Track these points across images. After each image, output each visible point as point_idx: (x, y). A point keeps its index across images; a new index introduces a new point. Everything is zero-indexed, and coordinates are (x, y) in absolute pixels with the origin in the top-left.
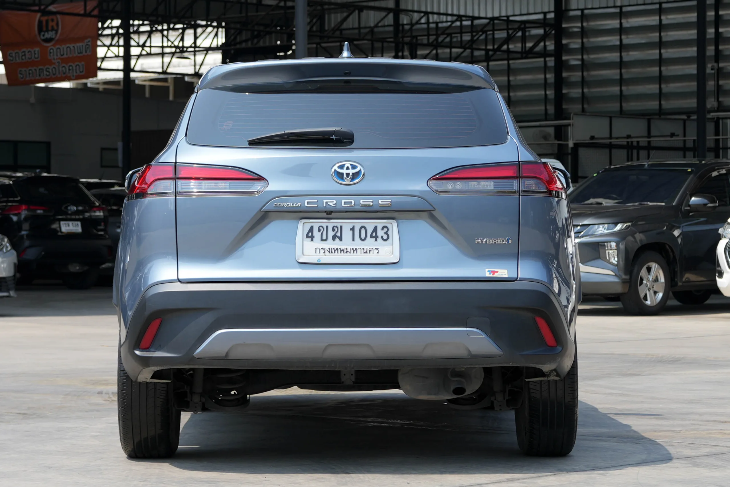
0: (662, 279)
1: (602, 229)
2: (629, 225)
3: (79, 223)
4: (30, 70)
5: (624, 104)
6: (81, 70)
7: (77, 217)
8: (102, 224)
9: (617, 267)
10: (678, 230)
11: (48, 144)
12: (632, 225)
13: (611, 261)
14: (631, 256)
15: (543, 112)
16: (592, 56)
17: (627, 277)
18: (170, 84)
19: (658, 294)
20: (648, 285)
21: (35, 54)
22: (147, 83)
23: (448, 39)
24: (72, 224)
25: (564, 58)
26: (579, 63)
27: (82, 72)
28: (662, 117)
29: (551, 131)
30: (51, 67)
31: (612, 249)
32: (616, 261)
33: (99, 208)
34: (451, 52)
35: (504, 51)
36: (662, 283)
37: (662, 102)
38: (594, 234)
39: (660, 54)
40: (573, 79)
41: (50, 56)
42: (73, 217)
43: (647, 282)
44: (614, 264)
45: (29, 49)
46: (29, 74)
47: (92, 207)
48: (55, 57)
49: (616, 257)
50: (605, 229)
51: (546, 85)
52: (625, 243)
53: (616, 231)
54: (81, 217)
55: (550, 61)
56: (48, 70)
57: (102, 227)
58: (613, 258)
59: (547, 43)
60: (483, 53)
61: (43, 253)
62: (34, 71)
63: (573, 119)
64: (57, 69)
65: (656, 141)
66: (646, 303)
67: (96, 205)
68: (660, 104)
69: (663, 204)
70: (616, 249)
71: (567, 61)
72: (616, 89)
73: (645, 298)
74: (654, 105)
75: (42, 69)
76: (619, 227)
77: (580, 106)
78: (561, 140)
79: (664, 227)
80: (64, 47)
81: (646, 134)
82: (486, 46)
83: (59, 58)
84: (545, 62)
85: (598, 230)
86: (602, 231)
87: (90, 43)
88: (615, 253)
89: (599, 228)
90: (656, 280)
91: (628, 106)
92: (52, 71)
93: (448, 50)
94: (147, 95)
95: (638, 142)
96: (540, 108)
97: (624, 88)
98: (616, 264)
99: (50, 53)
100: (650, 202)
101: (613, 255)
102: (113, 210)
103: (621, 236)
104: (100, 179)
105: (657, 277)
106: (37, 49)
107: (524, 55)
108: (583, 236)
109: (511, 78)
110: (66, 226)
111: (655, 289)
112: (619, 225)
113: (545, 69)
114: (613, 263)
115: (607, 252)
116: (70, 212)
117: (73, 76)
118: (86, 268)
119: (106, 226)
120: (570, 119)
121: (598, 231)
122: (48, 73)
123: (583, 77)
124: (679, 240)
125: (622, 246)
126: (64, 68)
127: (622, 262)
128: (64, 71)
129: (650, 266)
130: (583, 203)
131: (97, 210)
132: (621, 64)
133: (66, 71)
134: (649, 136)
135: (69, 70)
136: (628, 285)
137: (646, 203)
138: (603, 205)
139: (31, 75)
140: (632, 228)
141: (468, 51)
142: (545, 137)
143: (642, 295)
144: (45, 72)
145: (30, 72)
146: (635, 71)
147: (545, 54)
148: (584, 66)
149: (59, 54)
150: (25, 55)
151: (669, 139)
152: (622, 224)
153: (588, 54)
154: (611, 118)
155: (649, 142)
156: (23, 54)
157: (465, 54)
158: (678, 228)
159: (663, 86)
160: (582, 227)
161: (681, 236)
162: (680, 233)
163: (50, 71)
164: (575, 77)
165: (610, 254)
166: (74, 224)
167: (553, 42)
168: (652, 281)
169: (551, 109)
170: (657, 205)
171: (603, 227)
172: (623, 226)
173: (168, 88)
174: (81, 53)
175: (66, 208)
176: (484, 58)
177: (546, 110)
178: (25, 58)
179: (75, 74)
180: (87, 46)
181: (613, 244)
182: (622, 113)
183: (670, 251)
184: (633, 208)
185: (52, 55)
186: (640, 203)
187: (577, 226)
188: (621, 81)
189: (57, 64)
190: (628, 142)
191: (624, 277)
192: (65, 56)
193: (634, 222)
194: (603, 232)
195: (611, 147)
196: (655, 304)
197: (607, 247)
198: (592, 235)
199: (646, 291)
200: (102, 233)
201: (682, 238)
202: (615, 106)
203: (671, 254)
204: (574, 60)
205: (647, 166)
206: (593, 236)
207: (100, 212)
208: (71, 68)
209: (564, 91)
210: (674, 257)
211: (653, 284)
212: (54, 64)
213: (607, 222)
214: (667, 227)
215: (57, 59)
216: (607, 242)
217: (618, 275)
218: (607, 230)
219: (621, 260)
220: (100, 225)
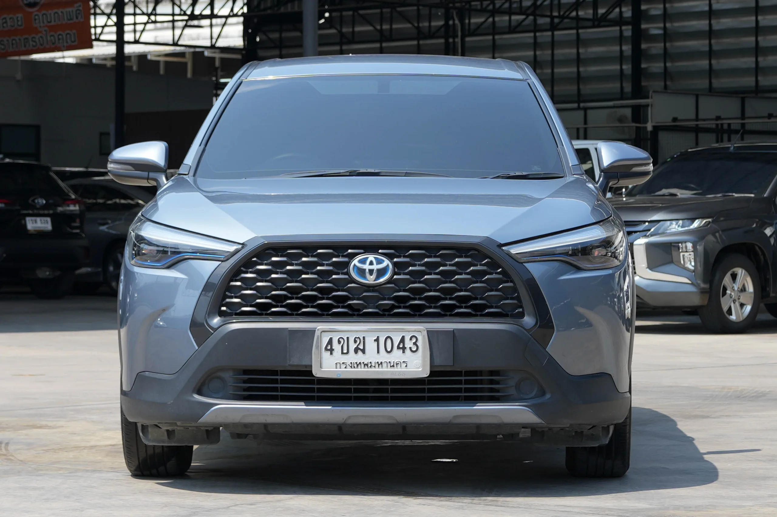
0: (750, 288)
1: (675, 226)
2: (709, 221)
3: (49, 219)
4: (13, 40)
5: (713, 81)
6: (73, 39)
7: (46, 212)
8: (78, 220)
9: (694, 274)
10: (771, 228)
11: (37, 128)
12: (713, 221)
13: (686, 266)
14: (712, 260)
15: (619, 90)
16: (676, 24)
17: (707, 286)
18: (188, 60)
19: (745, 306)
20: (732, 296)
21: (18, 21)
22: (162, 59)
23: (507, 5)
24: (41, 220)
25: (643, 26)
26: (661, 32)
27: (74, 41)
28: (759, 95)
29: (628, 112)
30: (37, 37)
31: (688, 251)
32: (692, 266)
33: (74, 202)
34: (510, 20)
35: (572, 18)
36: (751, 293)
37: (760, 78)
38: (666, 232)
39: (757, 21)
40: (654, 51)
41: (36, 23)
42: (42, 212)
43: (731, 292)
44: (691, 269)
45: (11, 16)
46: (13, 44)
47: (67, 201)
48: (42, 24)
49: (693, 260)
50: (679, 226)
51: (621, 58)
52: (703, 244)
53: (693, 229)
54: (51, 212)
55: (626, 30)
56: (34, 39)
57: (77, 224)
58: (689, 263)
59: (624, 9)
60: (548, 20)
61: (5, 255)
62: (18, 41)
63: (652, 98)
64: (45, 38)
65: (751, 124)
66: (731, 319)
67: (72, 197)
68: (757, 81)
69: (752, 195)
70: (692, 251)
71: (647, 30)
72: (704, 63)
73: (730, 312)
74: (749, 81)
75: (27, 39)
76: (696, 224)
77: (662, 84)
78: (640, 123)
79: (753, 224)
80: (51, 12)
81: (739, 115)
82: (551, 12)
83: (47, 26)
84: (621, 31)
85: (670, 227)
86: (675, 228)
87: (81, 8)
88: (691, 255)
89: (672, 225)
90: (743, 289)
91: (719, 83)
92: (39, 41)
93: (506, 18)
94: (162, 72)
95: (729, 125)
96: (614, 86)
97: (713, 62)
98: (693, 270)
99: (35, 20)
100: (736, 193)
101: (689, 259)
102: (100, 204)
103: (699, 234)
104: (87, 168)
105: (744, 285)
106: (20, 16)
107: (596, 23)
108: (652, 235)
109: (581, 51)
110: (33, 223)
111: (742, 300)
112: (697, 221)
113: (621, 39)
114: (689, 269)
115: (682, 254)
116: (38, 206)
117: (64, 46)
118: (58, 273)
119: (82, 222)
120: (647, 98)
121: (671, 229)
122: (34, 44)
123: (665, 48)
124: (772, 241)
125: (700, 248)
126: (52, 38)
127: (700, 267)
128: (53, 41)
129: (736, 272)
130: (653, 194)
131: (71, 204)
132: (711, 33)
133: (55, 41)
134: (743, 117)
135: (59, 39)
136: (707, 296)
137: (730, 194)
138: (677, 197)
139: (14, 46)
140: (714, 226)
141: (531, 18)
142: (621, 120)
143: (725, 309)
144: (31, 43)
145: (14, 42)
146: (728, 42)
147: (620, 21)
148: (666, 36)
149: (45, 21)
150: (6, 22)
151: (766, 120)
152: (700, 220)
153: (671, 22)
154: (697, 96)
155: (743, 125)
156: (4, 21)
157: (527, 22)
158: (771, 225)
159: (760, 59)
160: (650, 224)
161: (774, 236)
162: (773, 231)
163: (37, 41)
164: (657, 48)
165: (685, 257)
166: (43, 220)
167: (630, 8)
168: (738, 291)
169: (628, 87)
170: (744, 196)
171: (677, 224)
172: (701, 222)
173: (185, 64)
174: (71, 19)
175: (33, 201)
176: (548, 27)
177: (622, 88)
178: (7, 26)
179: (65, 44)
180: (78, 12)
181: (690, 245)
182: (711, 91)
183: (760, 253)
184: (715, 200)
185: (37, 21)
186: (724, 194)
187: (645, 222)
188: (711, 54)
189: (44, 33)
190: (717, 125)
191: (702, 285)
192: (53, 23)
193: (714, 218)
194: (676, 230)
195: (697, 130)
196: (741, 319)
197: (682, 248)
198: (663, 234)
199: (731, 302)
200: (78, 231)
201: (775, 237)
202: (702, 83)
203: (762, 257)
204: (655, 29)
205: (732, 148)
206: (665, 235)
207: (75, 206)
208: (60, 37)
209: (643, 66)
210: (766, 260)
211: (739, 294)
212: (40, 32)
213: (682, 218)
214: (757, 225)
215: (44, 27)
216: (682, 243)
217: (695, 283)
218: (682, 227)
219: (699, 264)
220: (75, 222)
